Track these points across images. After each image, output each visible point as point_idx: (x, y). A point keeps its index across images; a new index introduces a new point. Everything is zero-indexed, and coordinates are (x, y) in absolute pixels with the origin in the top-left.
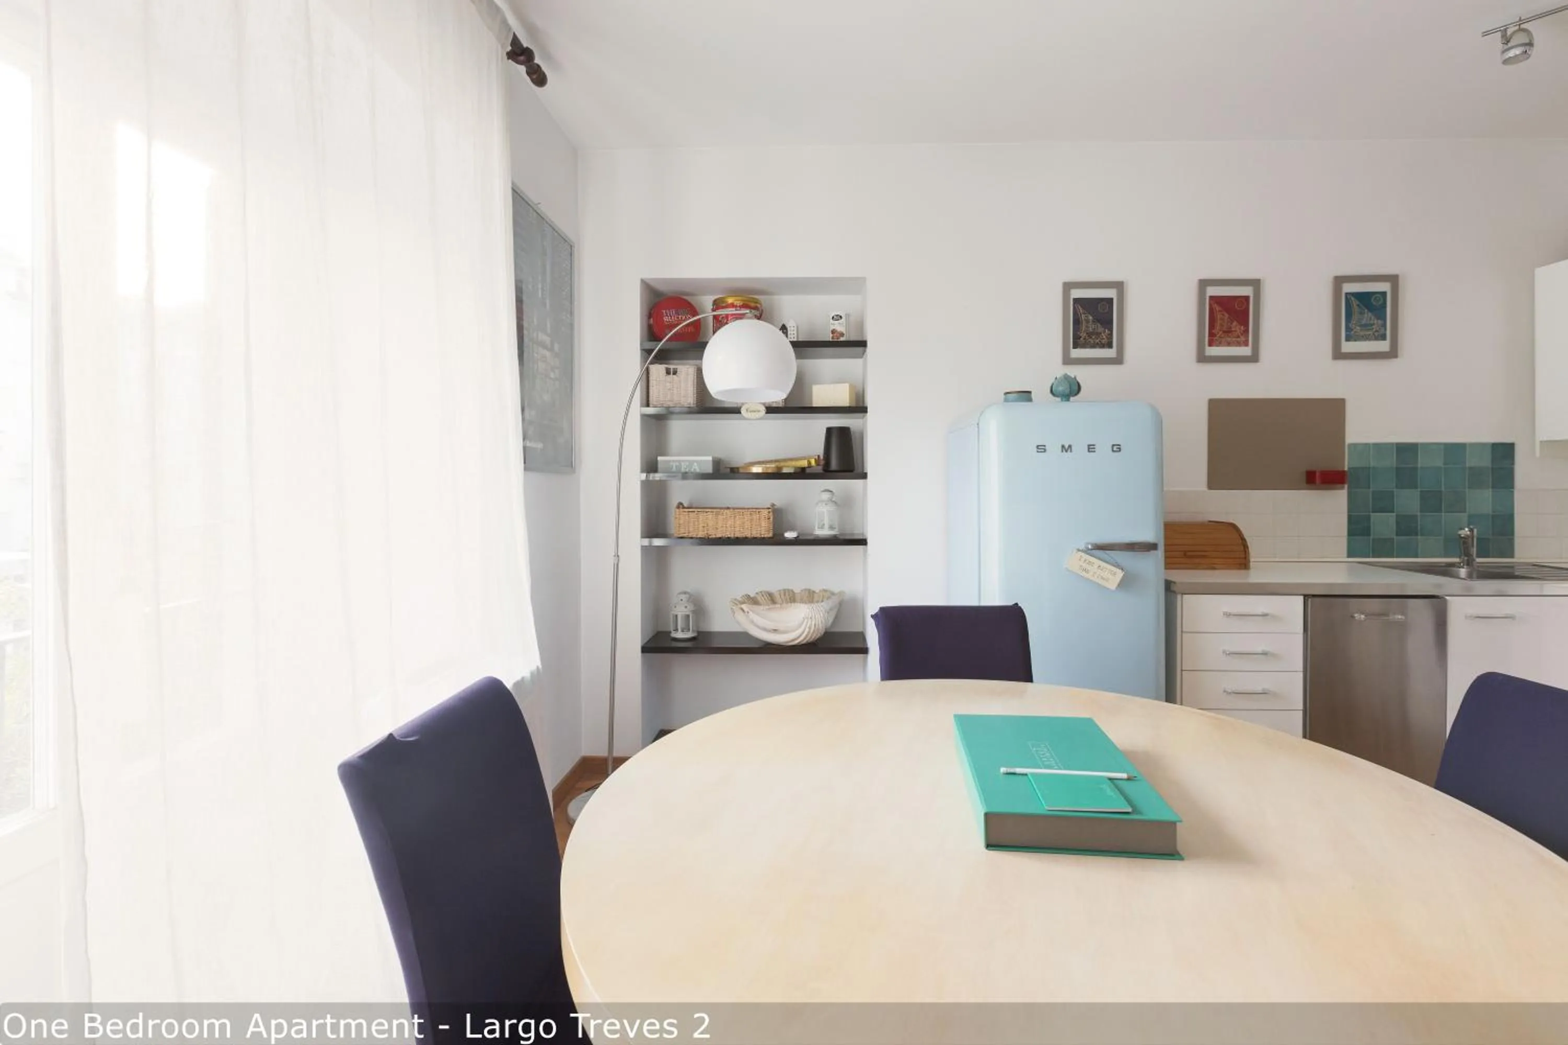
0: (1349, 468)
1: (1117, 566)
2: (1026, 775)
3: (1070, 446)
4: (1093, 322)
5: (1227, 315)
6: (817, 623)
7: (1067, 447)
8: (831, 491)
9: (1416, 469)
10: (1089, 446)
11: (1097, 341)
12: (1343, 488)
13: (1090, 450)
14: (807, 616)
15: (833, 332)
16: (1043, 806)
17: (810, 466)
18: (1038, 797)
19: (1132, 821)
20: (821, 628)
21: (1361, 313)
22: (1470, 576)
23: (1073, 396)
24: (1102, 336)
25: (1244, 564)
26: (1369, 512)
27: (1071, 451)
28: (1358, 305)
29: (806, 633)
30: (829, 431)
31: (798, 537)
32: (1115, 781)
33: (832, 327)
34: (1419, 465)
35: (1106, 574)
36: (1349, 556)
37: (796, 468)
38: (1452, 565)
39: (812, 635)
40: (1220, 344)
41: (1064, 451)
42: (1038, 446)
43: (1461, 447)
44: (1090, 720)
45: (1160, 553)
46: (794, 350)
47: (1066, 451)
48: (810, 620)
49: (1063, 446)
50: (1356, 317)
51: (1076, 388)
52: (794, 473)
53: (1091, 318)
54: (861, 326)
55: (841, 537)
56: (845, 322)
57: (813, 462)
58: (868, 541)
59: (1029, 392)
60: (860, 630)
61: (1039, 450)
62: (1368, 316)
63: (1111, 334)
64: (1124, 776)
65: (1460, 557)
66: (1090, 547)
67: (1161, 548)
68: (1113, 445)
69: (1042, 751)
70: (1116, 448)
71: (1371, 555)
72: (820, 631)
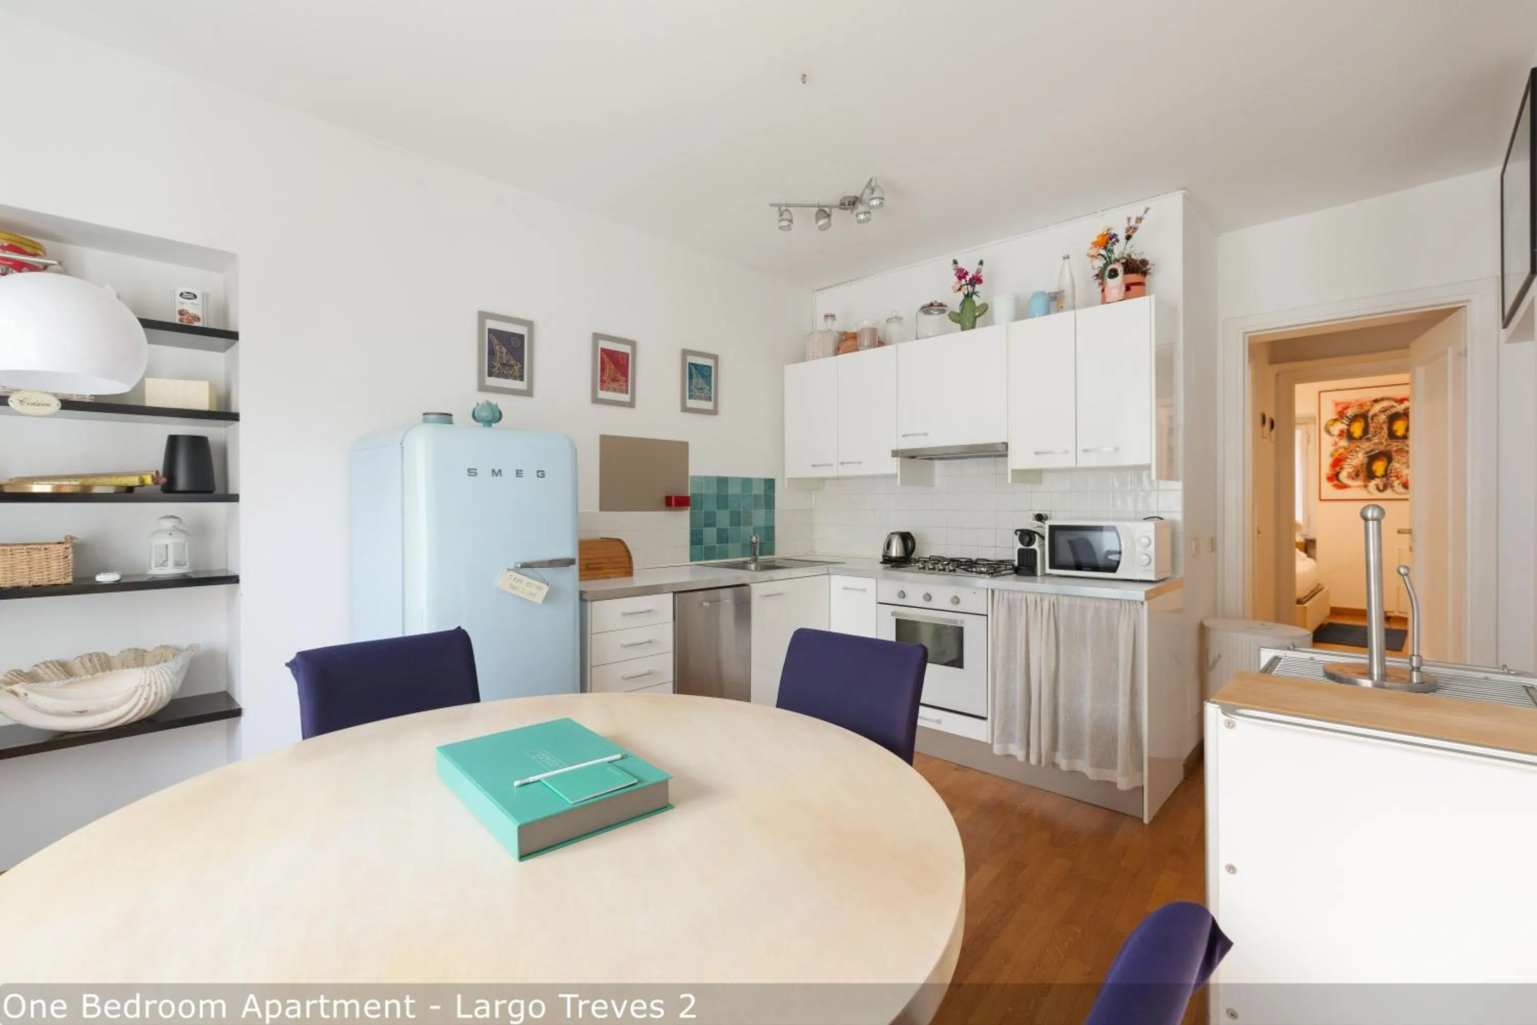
0: (691, 494)
1: (543, 581)
2: (539, 781)
3: (500, 471)
4: (506, 354)
5: (613, 367)
6: (159, 691)
7: (497, 471)
8: (176, 518)
9: (727, 496)
10: (517, 471)
11: (511, 372)
12: (687, 509)
13: (519, 475)
14: (142, 683)
15: (182, 313)
16: (568, 802)
17: (142, 484)
18: (561, 797)
19: (640, 789)
20: (165, 695)
21: (698, 378)
22: (756, 569)
23: (495, 423)
24: (515, 369)
25: (629, 572)
26: (702, 527)
27: (501, 475)
28: (696, 373)
29: (139, 707)
30: (173, 441)
31: (120, 580)
32: (614, 763)
33: (179, 307)
34: (729, 493)
35: (534, 591)
36: (691, 560)
37: (118, 487)
38: (745, 562)
39: (151, 706)
40: (608, 389)
41: (495, 475)
42: (469, 470)
43: (749, 480)
44: (567, 719)
45: (575, 568)
46: (145, 331)
47: (497, 475)
48: (147, 688)
49: (493, 471)
50: (694, 381)
51: (499, 416)
52: (116, 493)
53: (504, 349)
54: (224, 312)
55: (194, 576)
56: (201, 303)
57: (148, 480)
58: (241, 578)
59: (451, 415)
60: (221, 688)
61: (471, 474)
62: (700, 382)
63: (522, 368)
64: (618, 756)
65: (751, 557)
66: (519, 566)
67: (577, 562)
68: (538, 471)
69: (541, 756)
70: (541, 474)
71: (703, 558)
72: (164, 700)
